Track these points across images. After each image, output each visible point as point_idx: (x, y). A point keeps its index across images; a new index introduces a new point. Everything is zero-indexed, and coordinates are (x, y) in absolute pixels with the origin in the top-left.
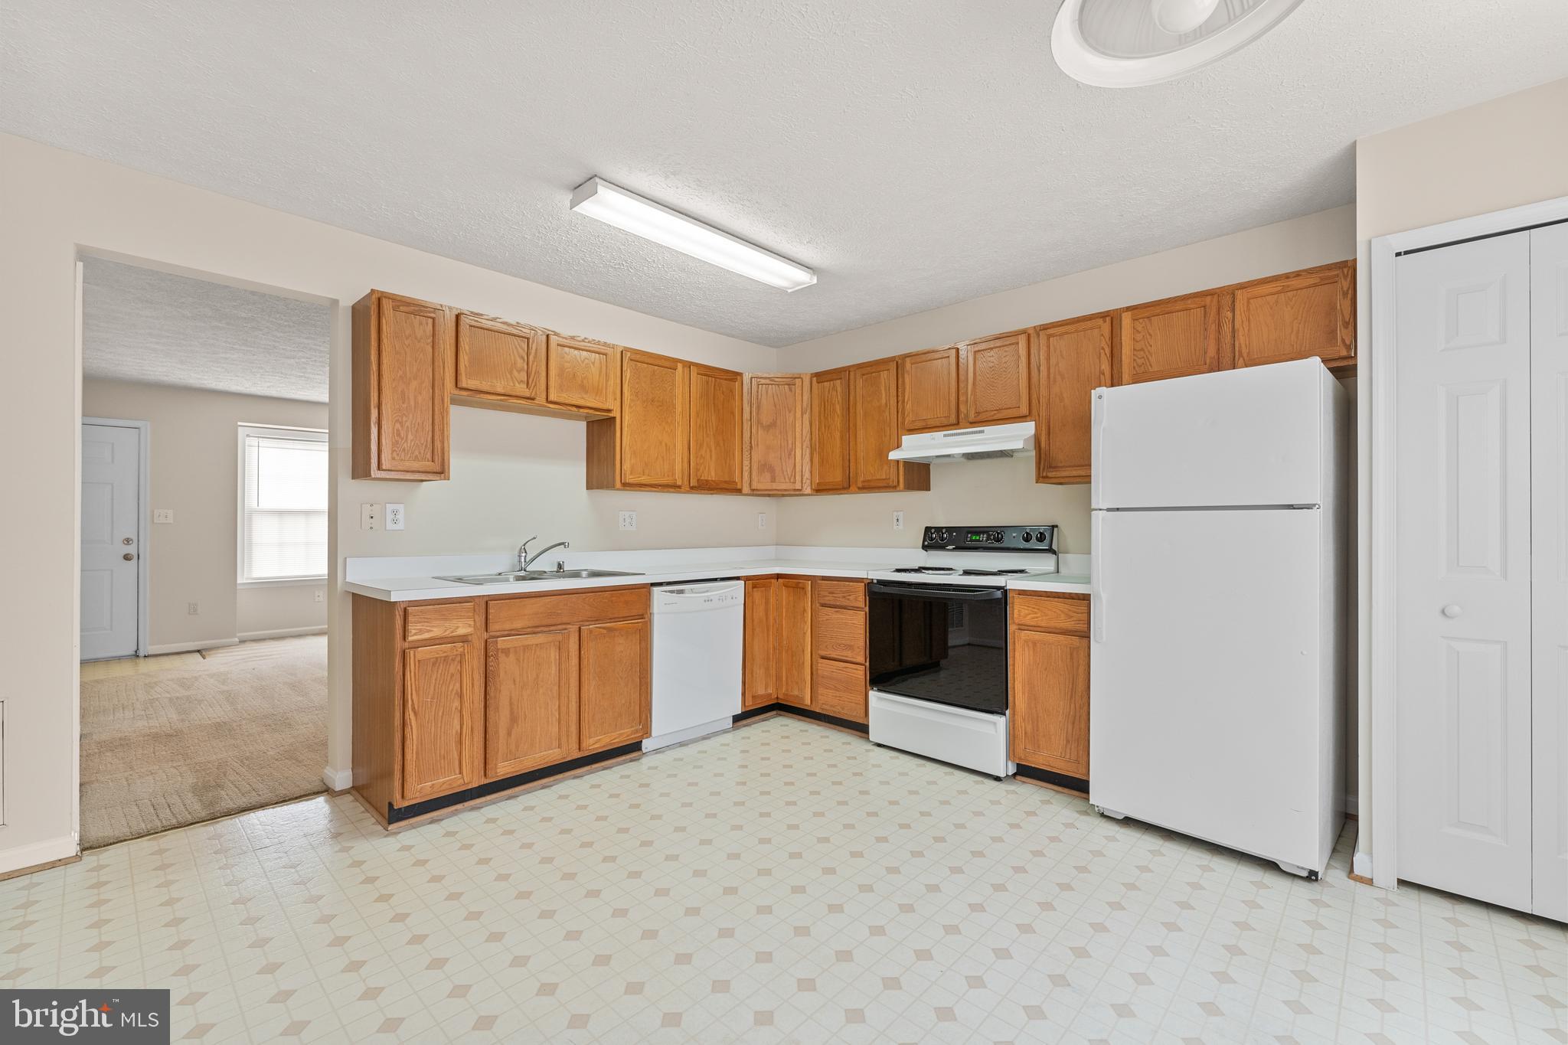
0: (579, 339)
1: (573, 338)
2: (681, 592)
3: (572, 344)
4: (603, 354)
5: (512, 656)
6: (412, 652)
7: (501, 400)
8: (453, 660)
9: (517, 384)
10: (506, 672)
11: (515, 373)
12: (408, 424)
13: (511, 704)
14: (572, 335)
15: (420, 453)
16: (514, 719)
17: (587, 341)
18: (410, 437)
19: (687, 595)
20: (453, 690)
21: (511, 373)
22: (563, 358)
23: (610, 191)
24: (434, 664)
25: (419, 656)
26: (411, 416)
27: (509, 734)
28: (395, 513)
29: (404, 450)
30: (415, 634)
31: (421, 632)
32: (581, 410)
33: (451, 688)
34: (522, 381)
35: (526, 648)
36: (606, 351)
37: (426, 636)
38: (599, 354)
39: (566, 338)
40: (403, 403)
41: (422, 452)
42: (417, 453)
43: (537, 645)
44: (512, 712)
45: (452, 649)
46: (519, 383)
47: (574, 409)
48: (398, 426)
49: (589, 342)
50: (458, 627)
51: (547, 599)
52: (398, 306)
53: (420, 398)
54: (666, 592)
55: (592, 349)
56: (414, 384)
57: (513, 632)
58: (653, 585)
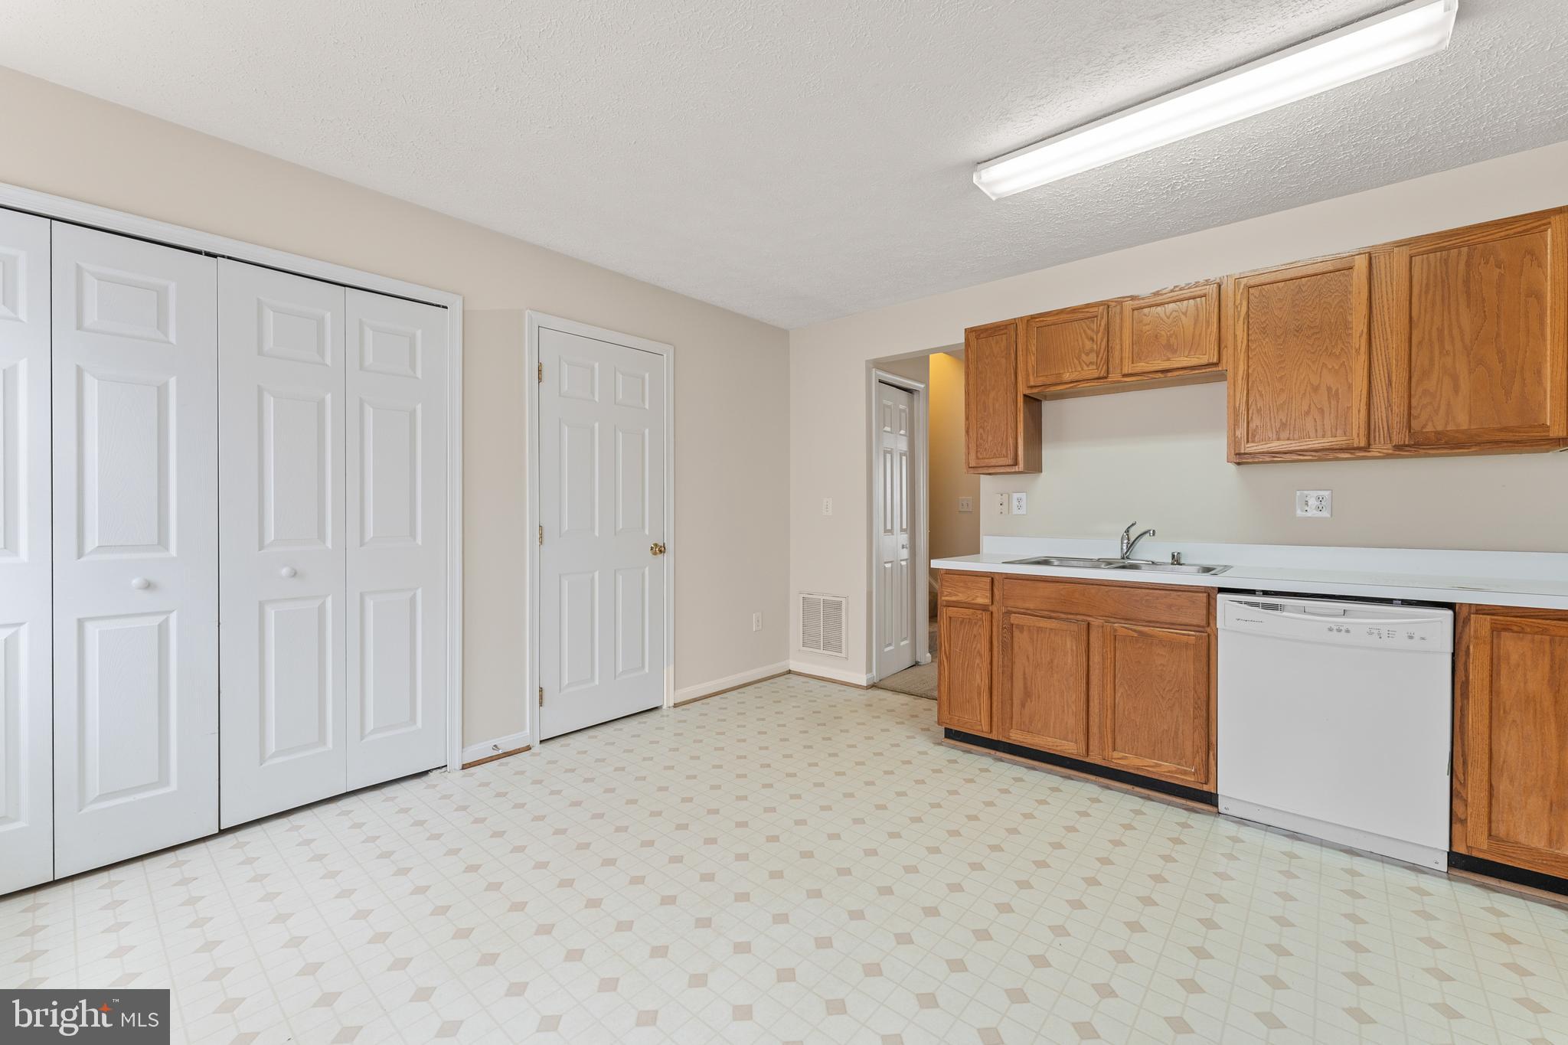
0: (1164, 291)
1: (1157, 294)
2: (1274, 607)
3: (1158, 300)
4: (1201, 297)
5: (1025, 633)
6: (944, 609)
7: (1072, 387)
8: (976, 624)
9: (1085, 368)
10: (1020, 647)
11: (1084, 357)
12: (988, 428)
13: (1025, 678)
14: (1154, 291)
15: (997, 450)
16: (1027, 694)
17: (1177, 289)
18: (990, 438)
19: (1284, 614)
20: (975, 648)
21: (1079, 358)
22: (1141, 321)
23: (991, 168)
24: (962, 622)
25: (949, 614)
26: (990, 421)
27: (1023, 705)
28: (1019, 500)
29: (985, 449)
30: (946, 596)
31: (950, 594)
32: (1170, 374)
33: (974, 646)
34: (1091, 363)
35: (1040, 629)
36: (1204, 291)
37: (954, 598)
38: (1194, 299)
39: (1148, 297)
40: (985, 411)
41: (999, 449)
42: (995, 451)
43: (1051, 629)
44: (1025, 688)
45: (973, 614)
46: (1088, 366)
47: (1160, 375)
48: (981, 431)
49: (1181, 290)
50: (977, 597)
51: (1061, 586)
52: (979, 335)
53: (997, 406)
54: (1240, 602)
55: (1182, 296)
56: (992, 394)
57: (1029, 612)
58: (1222, 590)
